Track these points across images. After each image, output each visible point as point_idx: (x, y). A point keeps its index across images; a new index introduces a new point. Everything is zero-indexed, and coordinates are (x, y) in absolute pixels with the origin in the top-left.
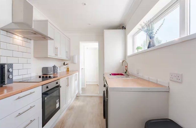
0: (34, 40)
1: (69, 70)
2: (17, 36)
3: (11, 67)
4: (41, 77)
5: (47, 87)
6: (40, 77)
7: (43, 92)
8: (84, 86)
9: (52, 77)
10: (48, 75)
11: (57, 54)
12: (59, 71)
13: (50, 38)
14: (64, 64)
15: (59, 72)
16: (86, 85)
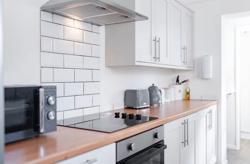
0: (106, 25)
1: (191, 98)
2: (72, 21)
3: (53, 93)
4: (121, 115)
5: (130, 148)
6: (117, 115)
7: (118, 161)
8: (235, 145)
9: (146, 117)
10: (137, 109)
11: (157, 57)
12: (163, 100)
13: (141, 16)
14: (178, 81)
15: (163, 102)
16: (242, 140)
